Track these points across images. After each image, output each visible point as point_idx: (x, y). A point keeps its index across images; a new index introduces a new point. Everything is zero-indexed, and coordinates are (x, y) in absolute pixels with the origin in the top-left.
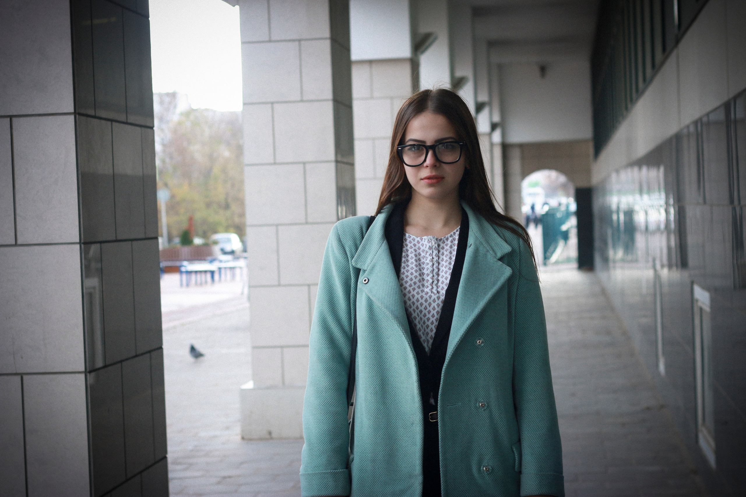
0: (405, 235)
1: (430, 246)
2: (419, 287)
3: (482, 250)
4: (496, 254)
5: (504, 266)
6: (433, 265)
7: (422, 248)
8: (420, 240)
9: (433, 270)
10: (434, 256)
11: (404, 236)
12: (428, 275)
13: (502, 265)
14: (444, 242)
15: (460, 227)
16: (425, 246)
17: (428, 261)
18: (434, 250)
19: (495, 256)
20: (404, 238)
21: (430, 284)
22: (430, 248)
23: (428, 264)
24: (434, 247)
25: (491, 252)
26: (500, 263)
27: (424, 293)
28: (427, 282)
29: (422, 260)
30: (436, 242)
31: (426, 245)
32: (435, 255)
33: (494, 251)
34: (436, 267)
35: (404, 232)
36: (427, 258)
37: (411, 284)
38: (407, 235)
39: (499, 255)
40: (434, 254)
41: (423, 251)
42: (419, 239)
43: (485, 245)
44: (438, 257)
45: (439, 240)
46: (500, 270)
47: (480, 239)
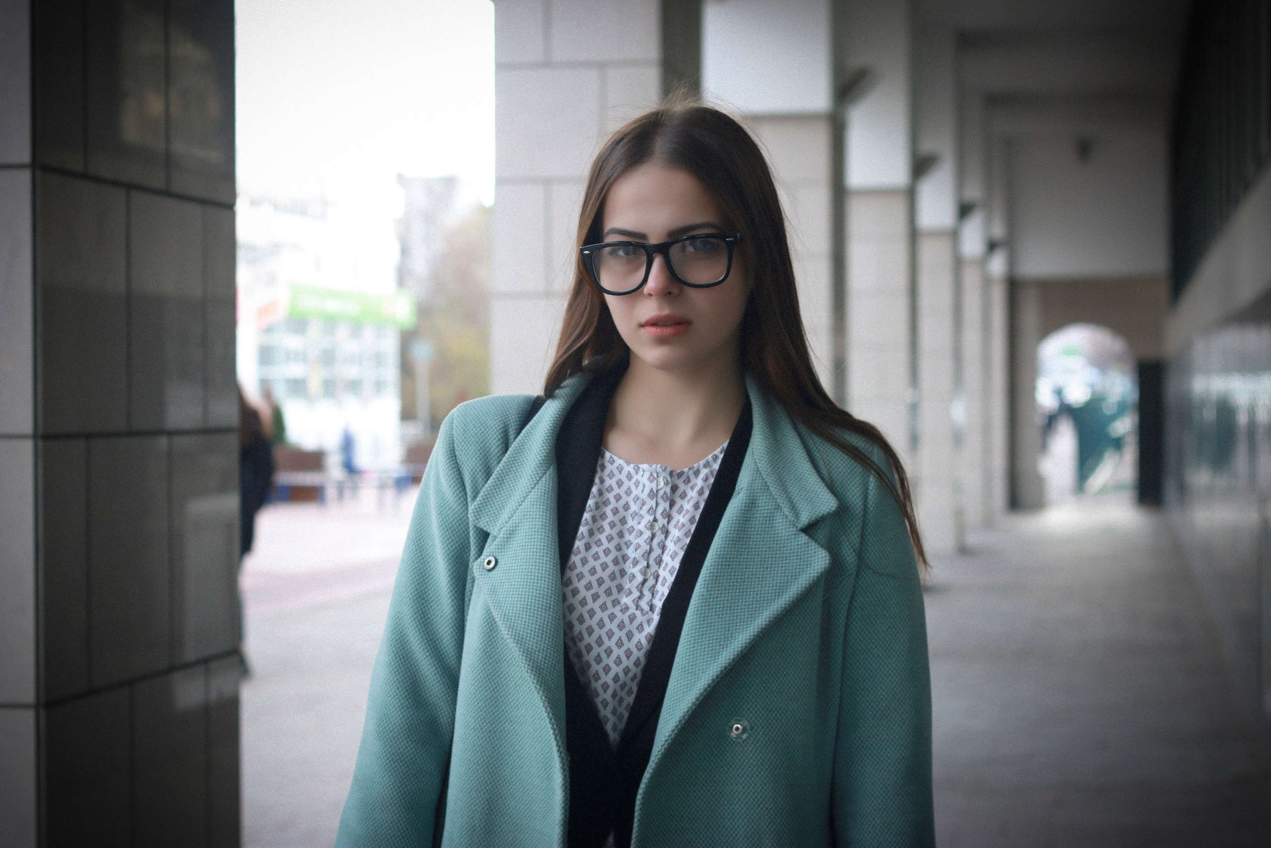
0: (603, 456)
1: (652, 490)
2: (608, 592)
3: (763, 504)
4: (797, 515)
5: (813, 547)
6: (653, 536)
7: (635, 492)
8: (633, 472)
9: (651, 550)
10: (658, 516)
11: (600, 459)
12: (636, 563)
13: (808, 543)
14: (688, 481)
15: (725, 445)
16: (641, 487)
17: (641, 527)
18: (661, 501)
19: (793, 521)
20: (599, 463)
21: (637, 587)
22: (653, 494)
23: (641, 533)
24: (661, 493)
25: (785, 509)
26: (804, 538)
27: (618, 608)
28: (630, 581)
29: (630, 523)
30: (669, 480)
31: (644, 486)
32: (662, 514)
33: (793, 507)
34: (659, 544)
35: (602, 448)
36: (642, 517)
37: (590, 583)
38: (608, 455)
39: (805, 518)
40: (660, 510)
41: (637, 498)
42: (630, 468)
43: (774, 493)
44: (669, 518)
45: (678, 474)
46: (802, 557)
47: (764, 476)
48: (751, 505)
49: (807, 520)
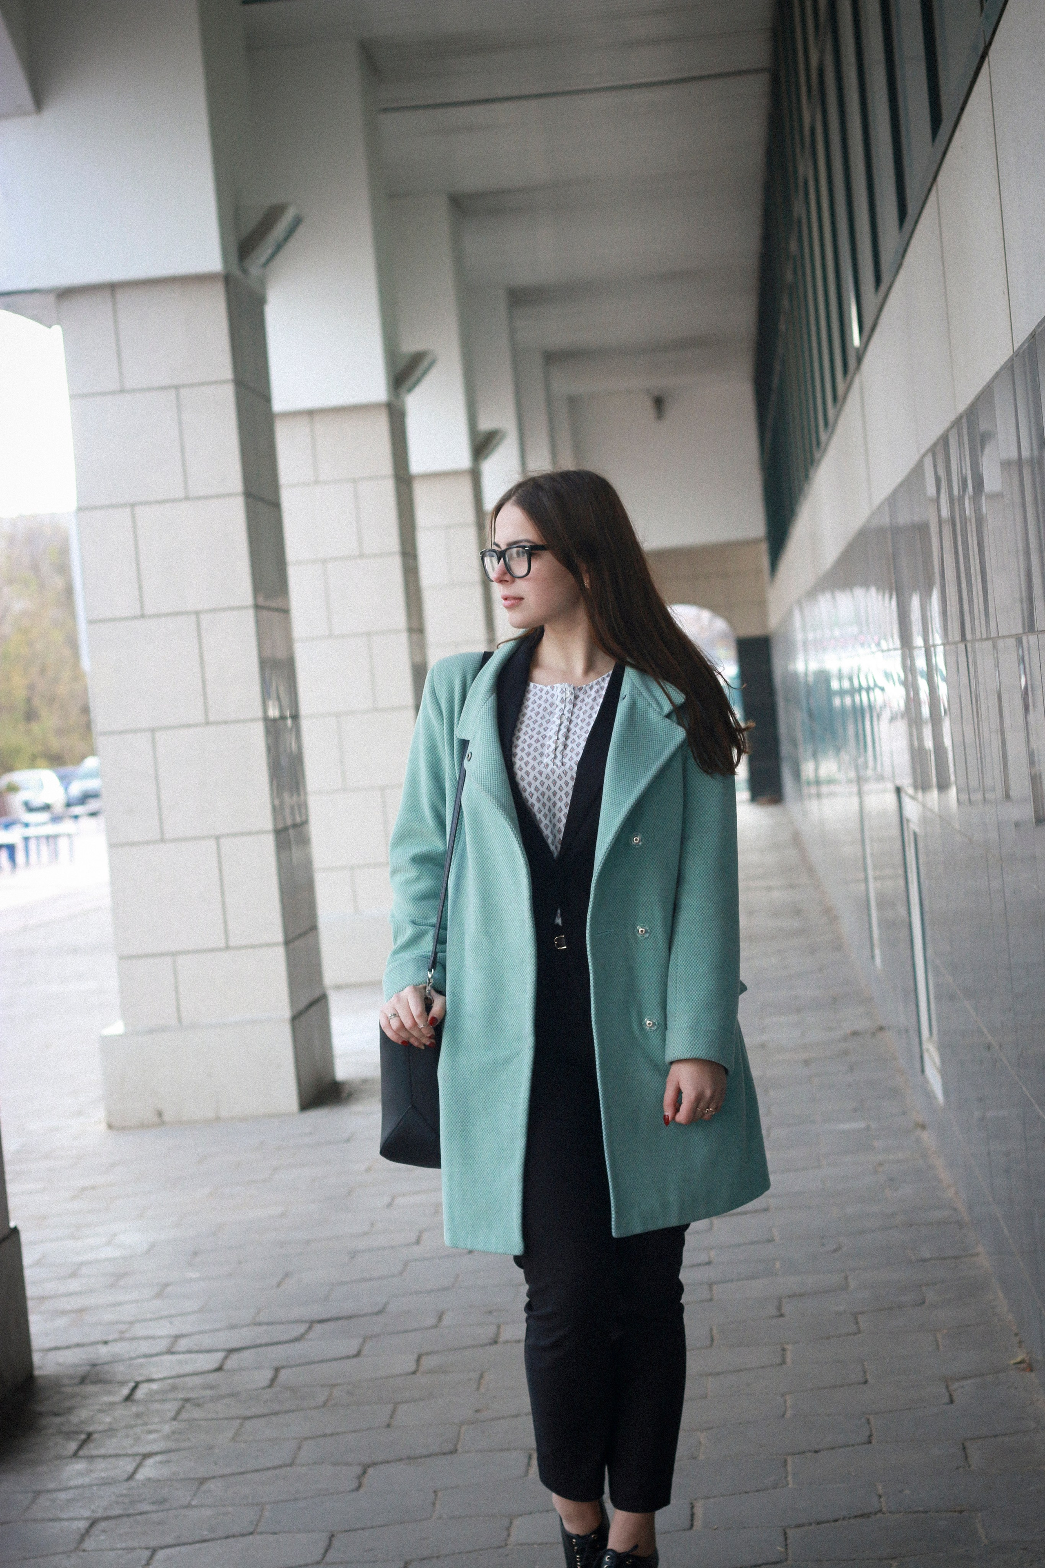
0: (530, 684)
1: (562, 698)
3: (641, 704)
4: (661, 708)
5: (675, 726)
6: (562, 724)
7: (551, 701)
8: (550, 690)
9: (560, 731)
10: (565, 712)
12: (549, 739)
13: (671, 724)
14: (586, 692)
15: (611, 672)
16: (555, 697)
17: (554, 719)
19: (660, 711)
21: (552, 751)
22: (563, 700)
23: (554, 723)
24: (568, 700)
25: (654, 705)
26: (668, 721)
27: (542, 766)
28: (547, 749)
29: (548, 718)
30: (573, 691)
31: (558, 696)
32: (568, 711)
33: (658, 704)
34: (565, 727)
36: (555, 714)
38: (533, 683)
39: (666, 710)
40: (567, 709)
41: (552, 704)
42: (549, 688)
43: (645, 696)
44: (572, 713)
45: (579, 688)
46: (669, 733)
47: (638, 689)
48: (633, 704)
49: (668, 710)
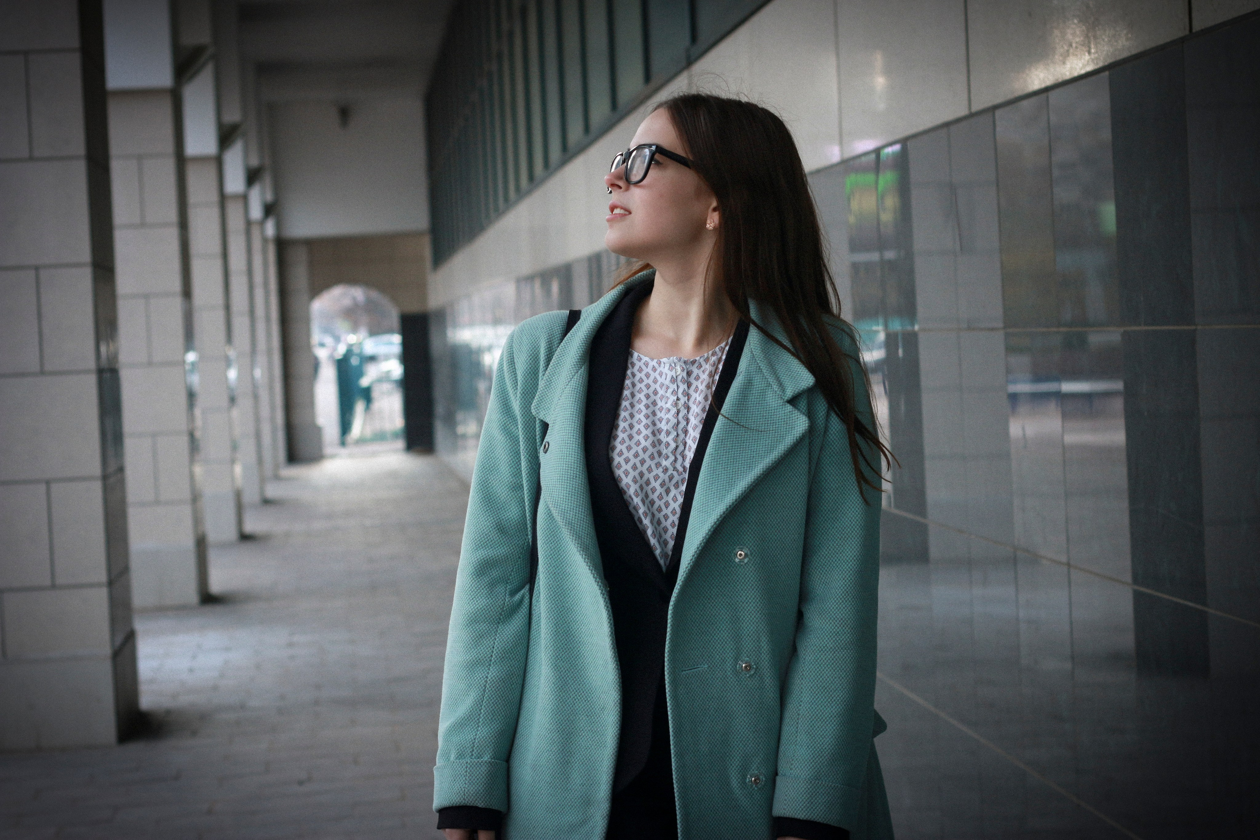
0: (632, 356)
1: (672, 377)
2: (652, 458)
3: (758, 384)
4: (784, 391)
5: (796, 414)
6: (678, 412)
7: (660, 380)
8: (656, 365)
9: (678, 423)
10: (680, 396)
11: (630, 357)
12: (668, 433)
13: (792, 411)
14: (700, 366)
15: (729, 340)
16: (664, 376)
17: (668, 405)
18: (680, 384)
19: (781, 395)
20: (629, 362)
21: (671, 452)
22: (674, 380)
23: (669, 410)
24: (680, 378)
25: (775, 386)
26: (789, 407)
27: (660, 470)
28: (667, 448)
29: (660, 404)
30: (685, 367)
31: (666, 374)
32: (682, 394)
33: (781, 385)
34: (683, 418)
35: (630, 350)
36: (668, 398)
37: (637, 452)
38: (636, 355)
39: (789, 393)
40: (681, 391)
41: (662, 385)
42: (654, 363)
43: (766, 374)
44: (688, 396)
45: (691, 362)
46: (788, 422)
47: (758, 362)
48: (748, 384)
49: (792, 394)
